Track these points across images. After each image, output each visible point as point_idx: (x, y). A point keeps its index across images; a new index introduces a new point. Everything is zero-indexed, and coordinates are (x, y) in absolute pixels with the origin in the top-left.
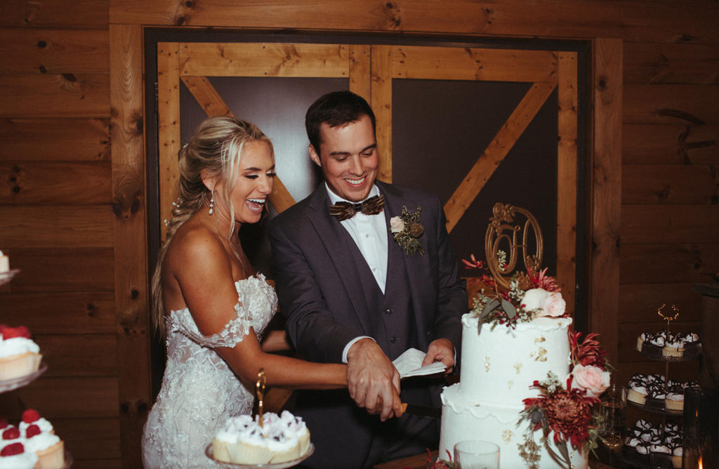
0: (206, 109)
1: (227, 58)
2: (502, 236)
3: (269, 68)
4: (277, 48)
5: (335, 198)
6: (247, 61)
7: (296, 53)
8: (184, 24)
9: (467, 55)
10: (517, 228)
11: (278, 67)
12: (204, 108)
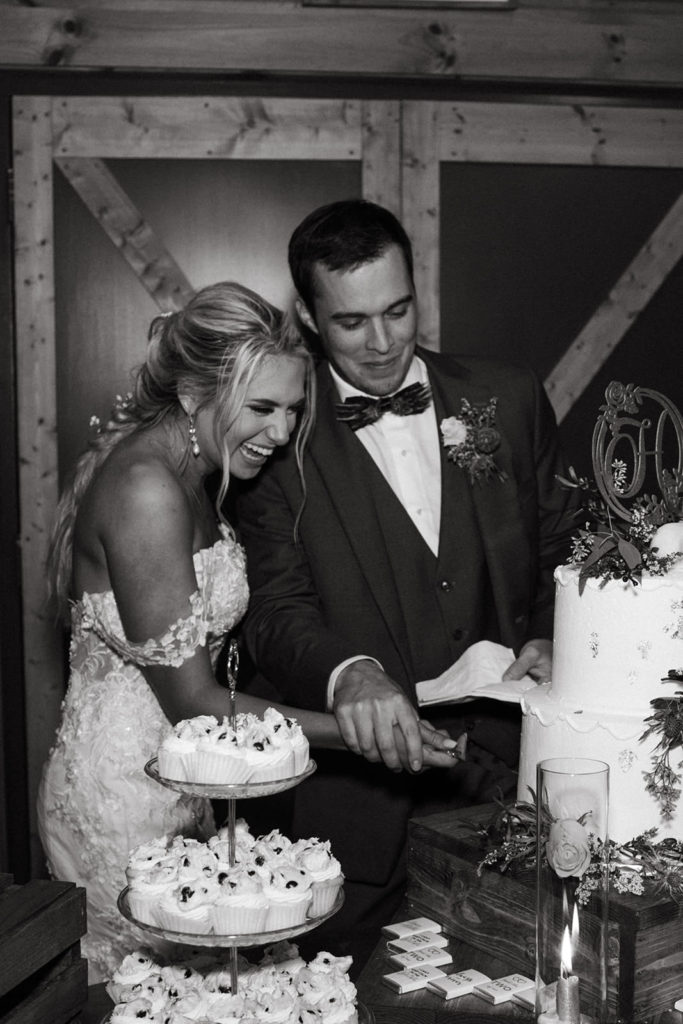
0: (101, 217)
1: (139, 125)
2: (621, 436)
3: (217, 143)
4: (231, 106)
5: (347, 391)
6: (174, 130)
7: (264, 116)
8: (62, 63)
9: (576, 120)
10: (646, 423)
11: (232, 142)
12: (96, 215)
